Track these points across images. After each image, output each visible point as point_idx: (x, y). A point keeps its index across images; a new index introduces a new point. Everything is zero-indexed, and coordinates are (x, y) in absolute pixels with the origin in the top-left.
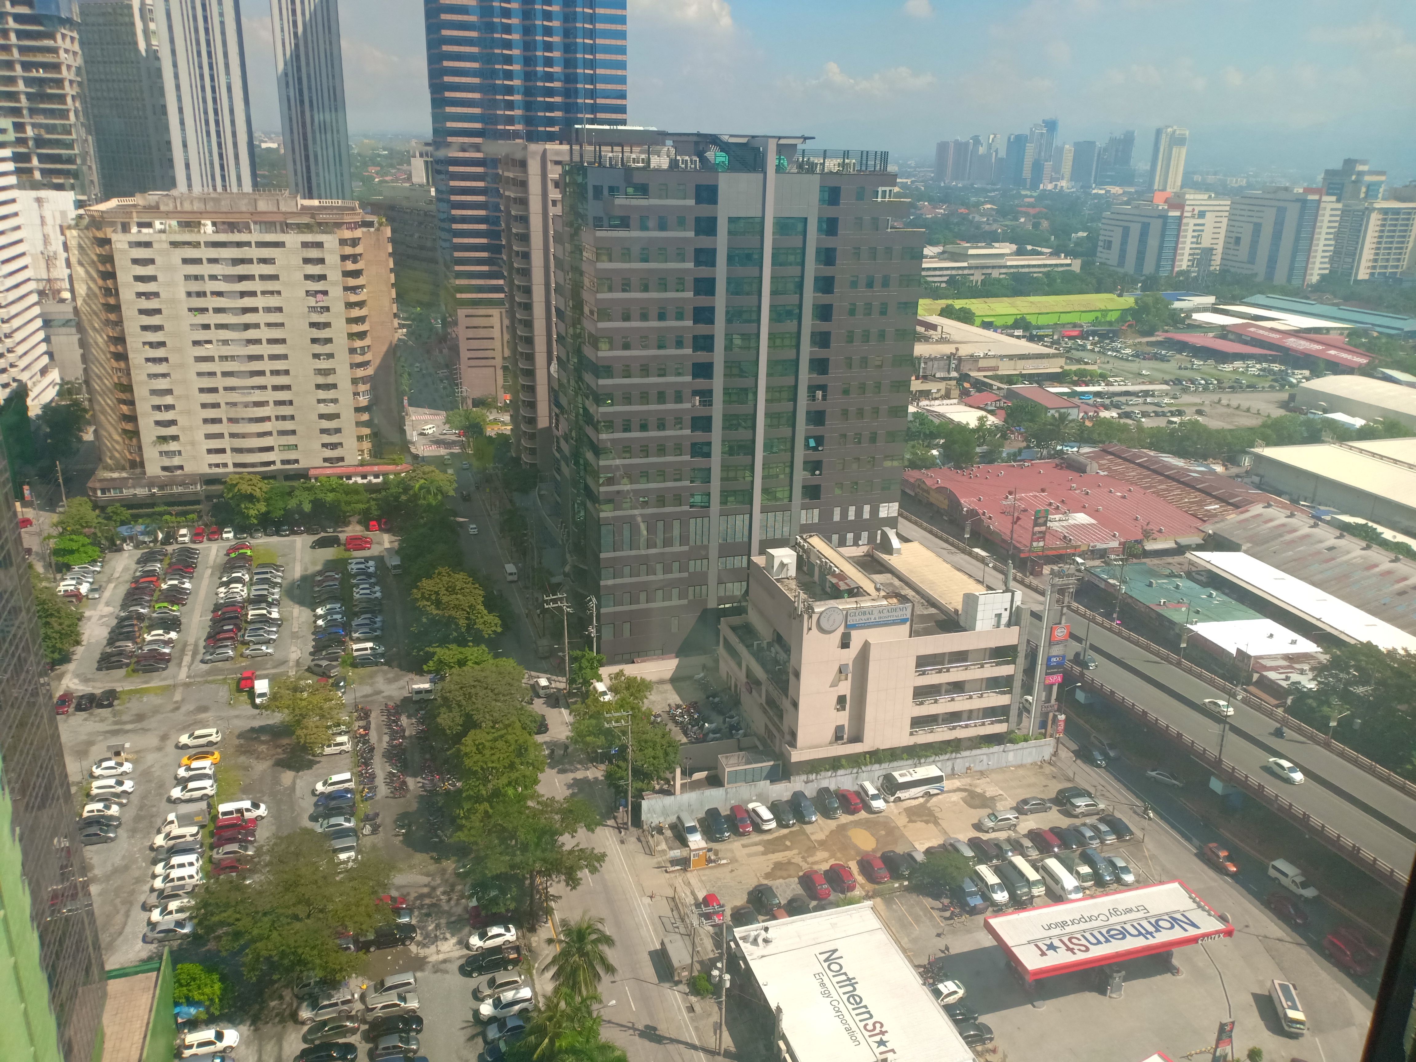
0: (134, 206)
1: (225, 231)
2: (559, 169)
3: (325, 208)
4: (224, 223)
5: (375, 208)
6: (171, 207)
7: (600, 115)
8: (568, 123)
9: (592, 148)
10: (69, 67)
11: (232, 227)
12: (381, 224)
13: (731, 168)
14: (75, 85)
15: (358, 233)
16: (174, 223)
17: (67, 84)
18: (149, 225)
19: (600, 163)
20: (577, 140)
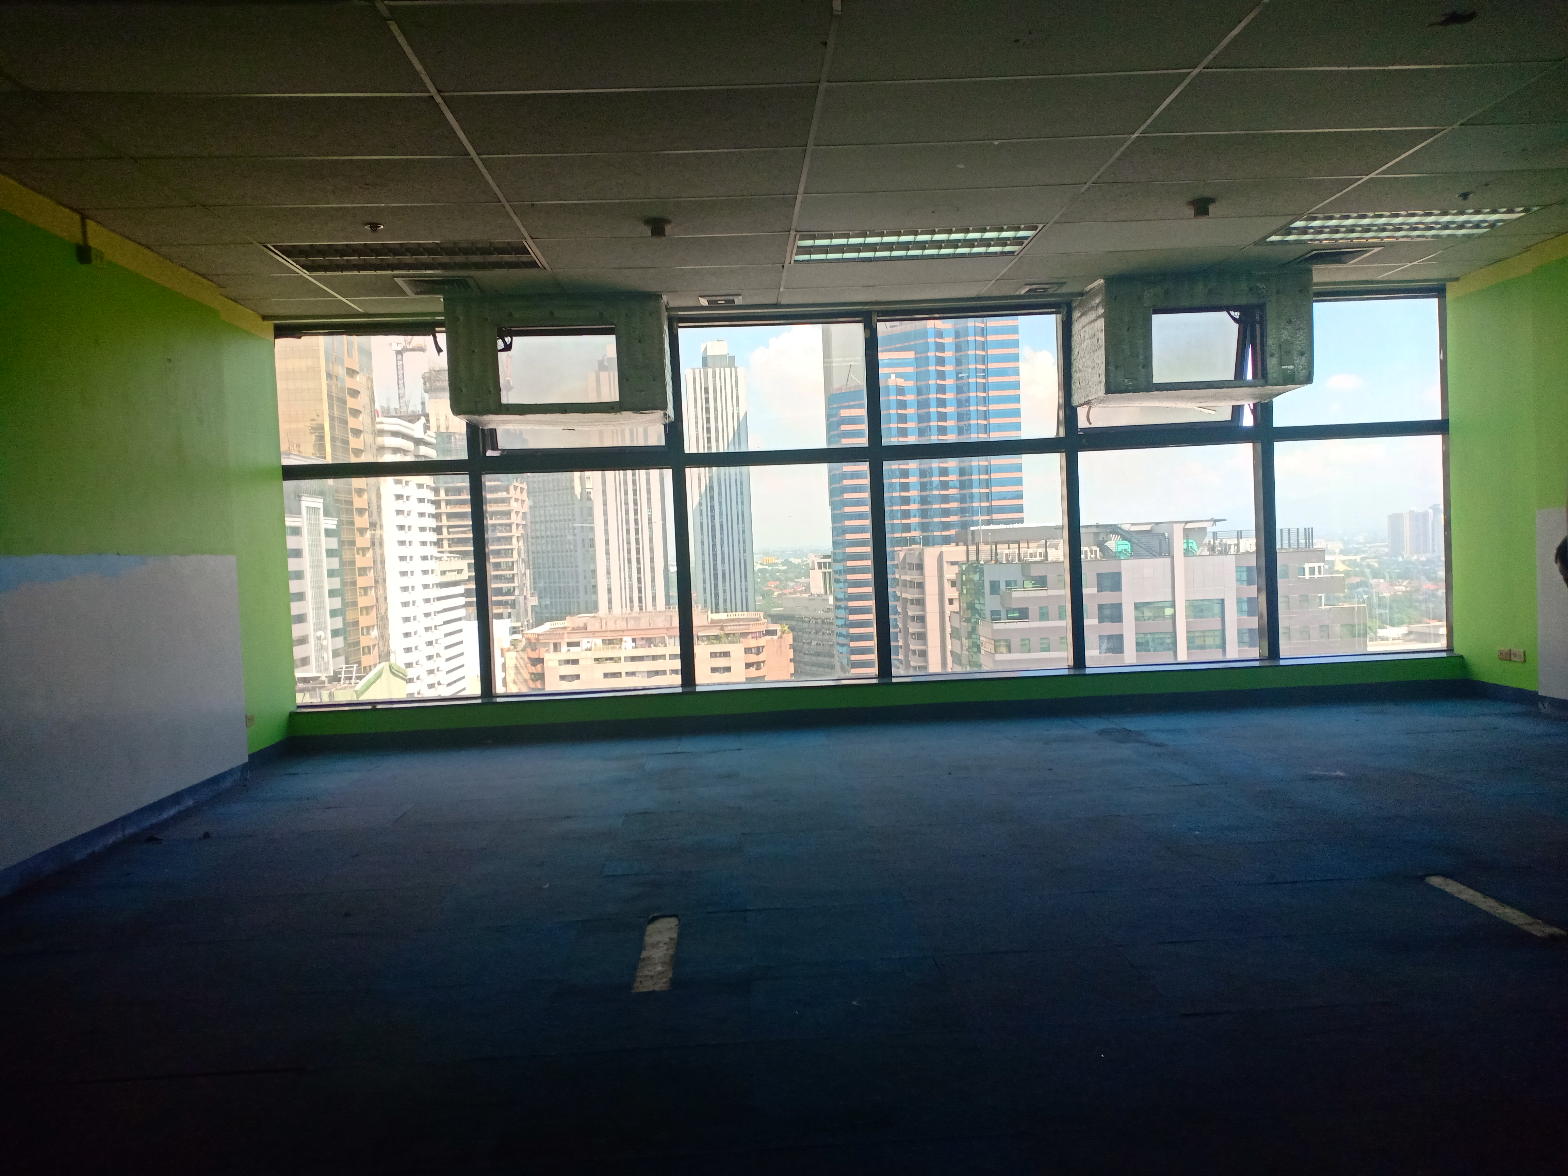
0: (565, 628)
1: (642, 646)
2: (956, 569)
3: (733, 620)
4: (643, 639)
5: (776, 618)
6: (597, 627)
7: (995, 516)
8: (964, 526)
9: (989, 547)
10: (517, 513)
11: (650, 642)
12: (783, 632)
13: (1135, 554)
14: (520, 528)
15: (762, 641)
16: (599, 641)
17: (514, 527)
18: (577, 644)
19: (997, 561)
20: (973, 540)
